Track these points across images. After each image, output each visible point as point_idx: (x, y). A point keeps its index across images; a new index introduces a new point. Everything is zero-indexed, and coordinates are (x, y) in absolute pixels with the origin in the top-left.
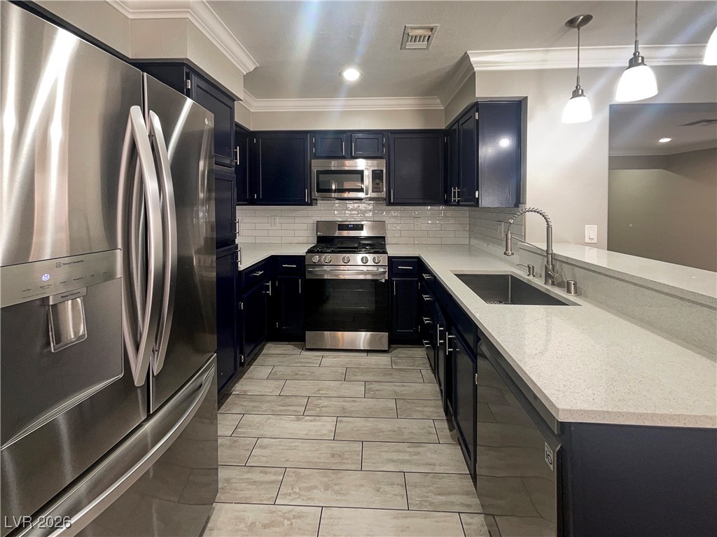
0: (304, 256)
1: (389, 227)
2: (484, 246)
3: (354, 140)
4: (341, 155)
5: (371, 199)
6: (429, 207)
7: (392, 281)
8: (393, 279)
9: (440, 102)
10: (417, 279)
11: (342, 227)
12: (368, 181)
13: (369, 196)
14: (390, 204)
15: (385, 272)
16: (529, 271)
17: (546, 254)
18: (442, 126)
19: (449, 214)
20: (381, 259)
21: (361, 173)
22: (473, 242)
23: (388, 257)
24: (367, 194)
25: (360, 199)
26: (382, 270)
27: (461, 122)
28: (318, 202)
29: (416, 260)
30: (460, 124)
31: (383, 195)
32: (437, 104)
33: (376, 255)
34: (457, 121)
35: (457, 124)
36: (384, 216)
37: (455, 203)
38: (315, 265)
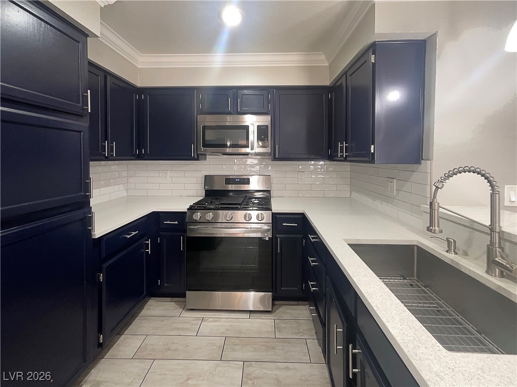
0: (185, 213)
1: (274, 181)
2: (368, 201)
3: (240, 95)
4: (227, 111)
5: (257, 154)
6: (313, 162)
7: (276, 238)
8: (278, 236)
9: (325, 59)
10: (301, 236)
11: (229, 181)
12: (253, 136)
13: (253, 151)
14: (275, 159)
15: (268, 230)
16: (449, 246)
17: (489, 231)
18: (327, 82)
19: (331, 169)
20: (265, 215)
21: (247, 128)
22: (355, 195)
23: (272, 213)
24: (252, 149)
25: (247, 154)
26: (266, 227)
27: (349, 74)
28: (207, 157)
29: (300, 216)
30: (348, 76)
31: (268, 150)
32: (322, 60)
33: (259, 212)
34: (345, 73)
35: (344, 76)
36: (269, 171)
37: (343, 159)
38: (196, 222)
